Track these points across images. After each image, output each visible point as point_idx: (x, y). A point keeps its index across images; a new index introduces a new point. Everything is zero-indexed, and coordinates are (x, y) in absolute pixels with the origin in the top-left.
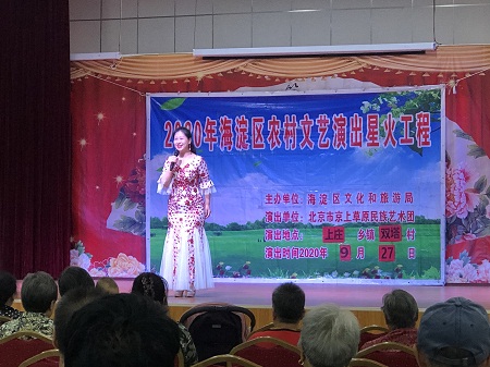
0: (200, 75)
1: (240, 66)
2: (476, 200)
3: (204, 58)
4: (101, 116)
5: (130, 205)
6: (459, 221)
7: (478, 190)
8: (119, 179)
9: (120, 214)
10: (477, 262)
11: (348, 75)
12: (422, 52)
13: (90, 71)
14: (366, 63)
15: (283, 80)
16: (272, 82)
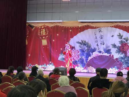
0: (80, 26)
1: (89, 24)
3: (81, 22)
4: (58, 35)
5: (63, 55)
8: (61, 49)
9: (61, 57)
11: (113, 27)
13: (56, 24)
14: (117, 24)
15: (98, 28)
16: (96, 28)
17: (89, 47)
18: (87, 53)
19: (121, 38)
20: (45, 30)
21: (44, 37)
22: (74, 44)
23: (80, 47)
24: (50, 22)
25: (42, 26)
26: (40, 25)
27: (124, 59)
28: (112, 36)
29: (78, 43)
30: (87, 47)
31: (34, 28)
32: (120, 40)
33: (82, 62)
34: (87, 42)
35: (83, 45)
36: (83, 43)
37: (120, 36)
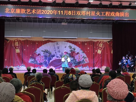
0: (43, 40)
1: (49, 39)
2: (83, 59)
3: (44, 38)
4: (28, 46)
5: (32, 59)
6: (81, 62)
7: (83, 57)
8: (31, 55)
9: (31, 61)
10: (83, 67)
11: (65, 41)
12: (76, 39)
13: (26, 39)
14: (68, 40)
15: (56, 42)
16: (54, 42)
17: (50, 54)
18: (49, 58)
19: (71, 48)
20: (18, 42)
21: (17, 48)
22: (40, 52)
23: (44, 54)
24: (21, 38)
25: (15, 40)
26: (14, 39)
27: (73, 61)
28: (65, 47)
29: (42, 51)
30: (49, 54)
31: (9, 41)
32: (70, 49)
33: (46, 63)
34: (48, 50)
35: (46, 53)
36: (46, 51)
37: (70, 47)
